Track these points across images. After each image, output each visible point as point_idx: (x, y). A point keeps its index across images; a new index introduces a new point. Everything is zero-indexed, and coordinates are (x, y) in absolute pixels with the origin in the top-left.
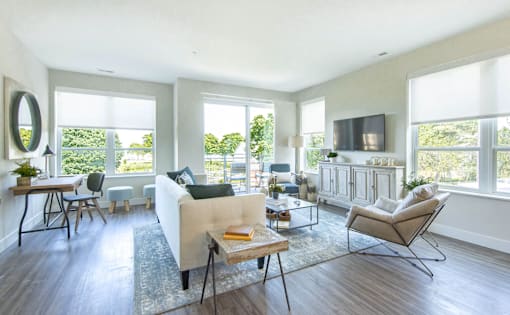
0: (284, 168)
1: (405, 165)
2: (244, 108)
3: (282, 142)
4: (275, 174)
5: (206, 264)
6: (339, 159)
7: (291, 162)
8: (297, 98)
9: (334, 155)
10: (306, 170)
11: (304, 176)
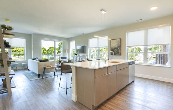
0: (65, 58)
1: (88, 56)
2: (54, 42)
3: (64, 51)
4: (62, 59)
5: (43, 73)
6: (77, 55)
7: (67, 56)
8: (69, 40)
9: (76, 54)
10: (71, 58)
11: (70, 60)
